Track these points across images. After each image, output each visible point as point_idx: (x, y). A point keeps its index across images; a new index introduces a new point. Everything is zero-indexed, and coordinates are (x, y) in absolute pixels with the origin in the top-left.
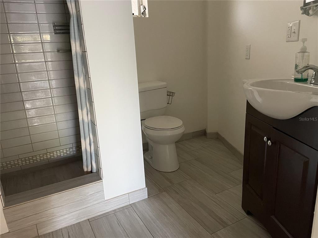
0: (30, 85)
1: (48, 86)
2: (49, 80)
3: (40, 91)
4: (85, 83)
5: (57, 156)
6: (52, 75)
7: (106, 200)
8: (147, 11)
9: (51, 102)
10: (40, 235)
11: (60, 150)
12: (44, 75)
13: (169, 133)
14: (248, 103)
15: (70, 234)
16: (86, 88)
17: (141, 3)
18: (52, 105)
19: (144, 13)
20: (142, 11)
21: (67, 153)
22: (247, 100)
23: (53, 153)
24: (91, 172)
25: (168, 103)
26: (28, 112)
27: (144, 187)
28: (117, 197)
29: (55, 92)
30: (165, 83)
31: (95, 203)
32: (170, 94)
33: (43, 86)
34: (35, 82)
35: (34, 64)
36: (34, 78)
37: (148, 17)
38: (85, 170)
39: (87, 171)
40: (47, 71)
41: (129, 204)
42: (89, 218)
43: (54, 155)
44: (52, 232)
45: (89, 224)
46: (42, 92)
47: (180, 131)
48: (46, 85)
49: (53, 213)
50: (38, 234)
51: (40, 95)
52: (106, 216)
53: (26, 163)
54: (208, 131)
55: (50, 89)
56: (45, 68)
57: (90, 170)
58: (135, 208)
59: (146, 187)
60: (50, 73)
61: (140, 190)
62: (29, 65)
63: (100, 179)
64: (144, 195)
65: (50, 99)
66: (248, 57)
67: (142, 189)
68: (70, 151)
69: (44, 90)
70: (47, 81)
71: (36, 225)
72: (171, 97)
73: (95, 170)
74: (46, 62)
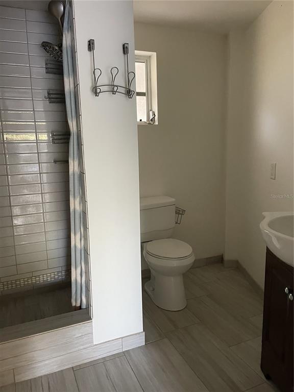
0: (22, 199)
1: (41, 200)
2: (42, 193)
3: (31, 205)
4: (81, 204)
5: (43, 280)
6: (46, 188)
7: (96, 345)
8: (156, 118)
9: (42, 218)
10: (16, 381)
11: (46, 274)
12: (37, 188)
13: (175, 264)
14: (268, 249)
15: (50, 385)
16: (81, 211)
17: (150, 109)
18: (42, 221)
19: (153, 120)
20: (151, 117)
21: (54, 278)
22: (267, 247)
23: (39, 277)
24: (80, 308)
25: (177, 223)
26: (16, 228)
27: (141, 331)
28: (109, 341)
29: (48, 207)
30: (174, 200)
31: (82, 347)
32: (179, 212)
33: (35, 200)
34: (27, 196)
35: (28, 176)
36: (26, 192)
37: (157, 124)
38: (74, 304)
39: (75, 306)
40: (41, 184)
41: (121, 351)
42: (74, 365)
43: (40, 279)
44: (30, 380)
45: (73, 374)
46: (33, 206)
47: (189, 261)
48: (39, 198)
49: (33, 357)
50: (15, 381)
51: (31, 210)
52: (94, 364)
53: (8, 287)
54: (226, 258)
55: (43, 203)
56: (39, 180)
57: (78, 305)
58: (128, 358)
59: (144, 331)
60: (43, 186)
61: (136, 334)
62: (22, 177)
63: (89, 318)
64: (141, 341)
65: (42, 214)
66: (273, 178)
67: (139, 333)
68: (58, 276)
69: (36, 204)
70: (40, 195)
71: (13, 369)
72: (180, 215)
73: (84, 306)
74: (40, 173)
